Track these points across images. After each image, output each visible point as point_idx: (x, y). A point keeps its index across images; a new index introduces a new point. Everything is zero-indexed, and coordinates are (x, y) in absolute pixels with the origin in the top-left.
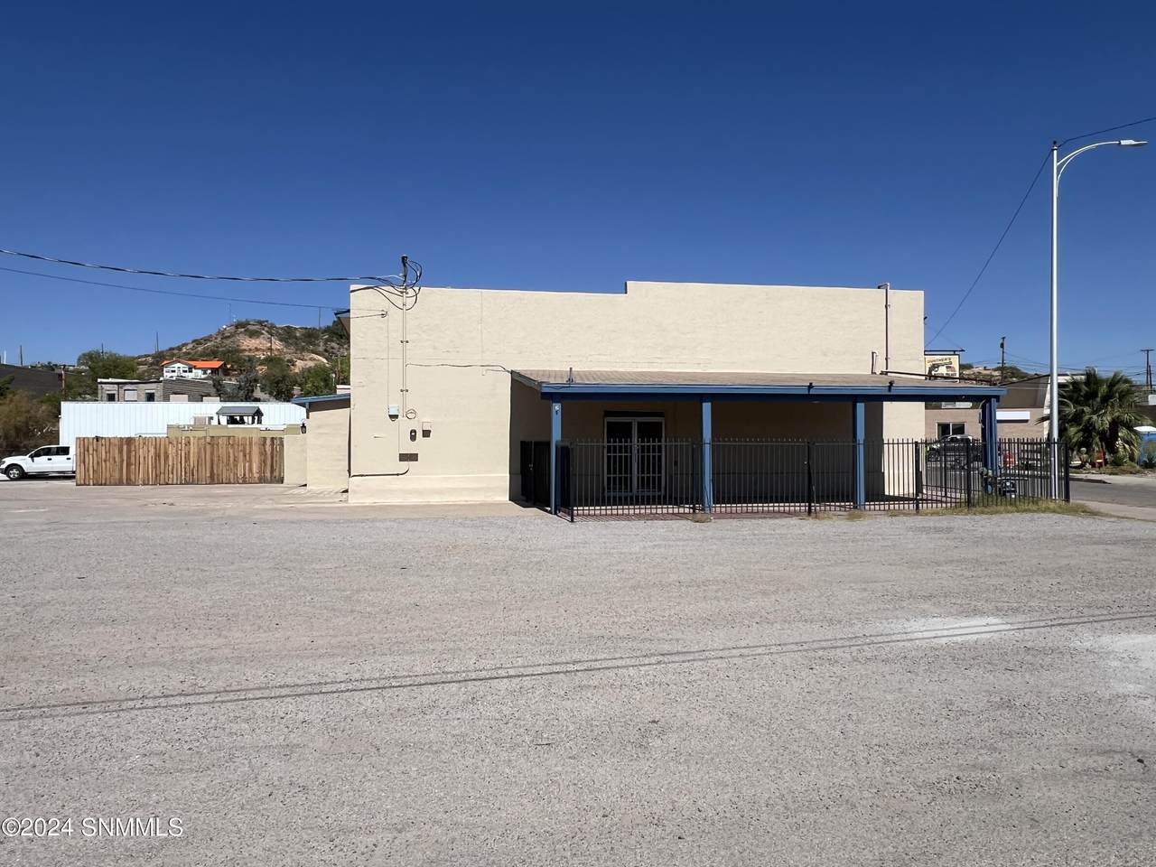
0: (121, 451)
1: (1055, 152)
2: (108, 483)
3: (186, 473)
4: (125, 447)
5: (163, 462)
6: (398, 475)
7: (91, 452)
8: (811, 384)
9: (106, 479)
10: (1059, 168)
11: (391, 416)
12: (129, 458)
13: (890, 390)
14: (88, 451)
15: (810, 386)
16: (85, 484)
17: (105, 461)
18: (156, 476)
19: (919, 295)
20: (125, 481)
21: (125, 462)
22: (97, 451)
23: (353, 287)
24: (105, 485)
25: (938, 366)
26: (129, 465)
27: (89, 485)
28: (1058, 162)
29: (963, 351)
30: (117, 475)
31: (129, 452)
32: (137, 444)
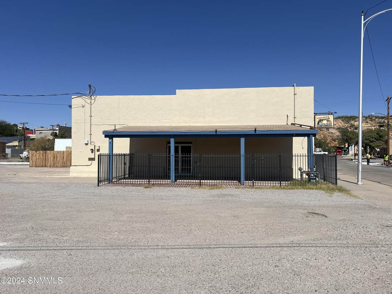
0: (43, 156)
1: (363, 16)
2: (39, 166)
3: (63, 163)
4: (44, 154)
5: (55, 159)
6: (88, 166)
7: (34, 156)
8: (216, 130)
9: (38, 165)
10: (365, 24)
11: (86, 144)
12: (45, 158)
13: (255, 132)
14: (33, 155)
15: (216, 131)
16: (32, 167)
17: (38, 159)
18: (54, 164)
19: (312, 89)
20: (44, 166)
21: (44, 160)
22: (36, 156)
23: (73, 97)
24: (38, 167)
25: (322, 120)
26: (45, 160)
27: (33, 167)
28: (364, 21)
29: (336, 113)
30: (42, 164)
31: (45, 156)
32: (48, 153)
